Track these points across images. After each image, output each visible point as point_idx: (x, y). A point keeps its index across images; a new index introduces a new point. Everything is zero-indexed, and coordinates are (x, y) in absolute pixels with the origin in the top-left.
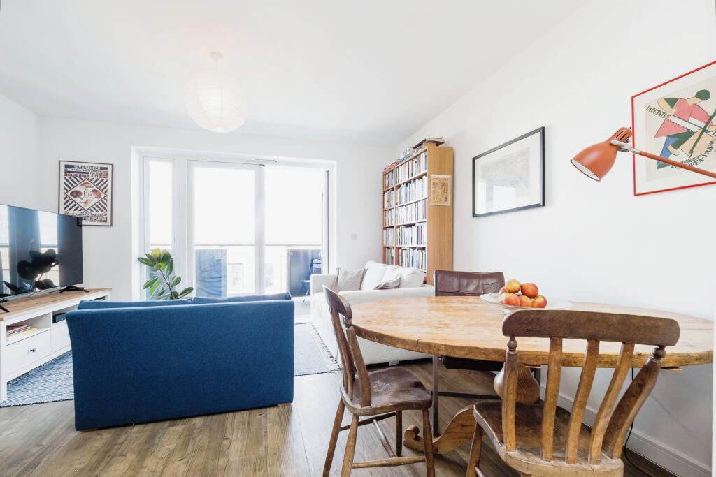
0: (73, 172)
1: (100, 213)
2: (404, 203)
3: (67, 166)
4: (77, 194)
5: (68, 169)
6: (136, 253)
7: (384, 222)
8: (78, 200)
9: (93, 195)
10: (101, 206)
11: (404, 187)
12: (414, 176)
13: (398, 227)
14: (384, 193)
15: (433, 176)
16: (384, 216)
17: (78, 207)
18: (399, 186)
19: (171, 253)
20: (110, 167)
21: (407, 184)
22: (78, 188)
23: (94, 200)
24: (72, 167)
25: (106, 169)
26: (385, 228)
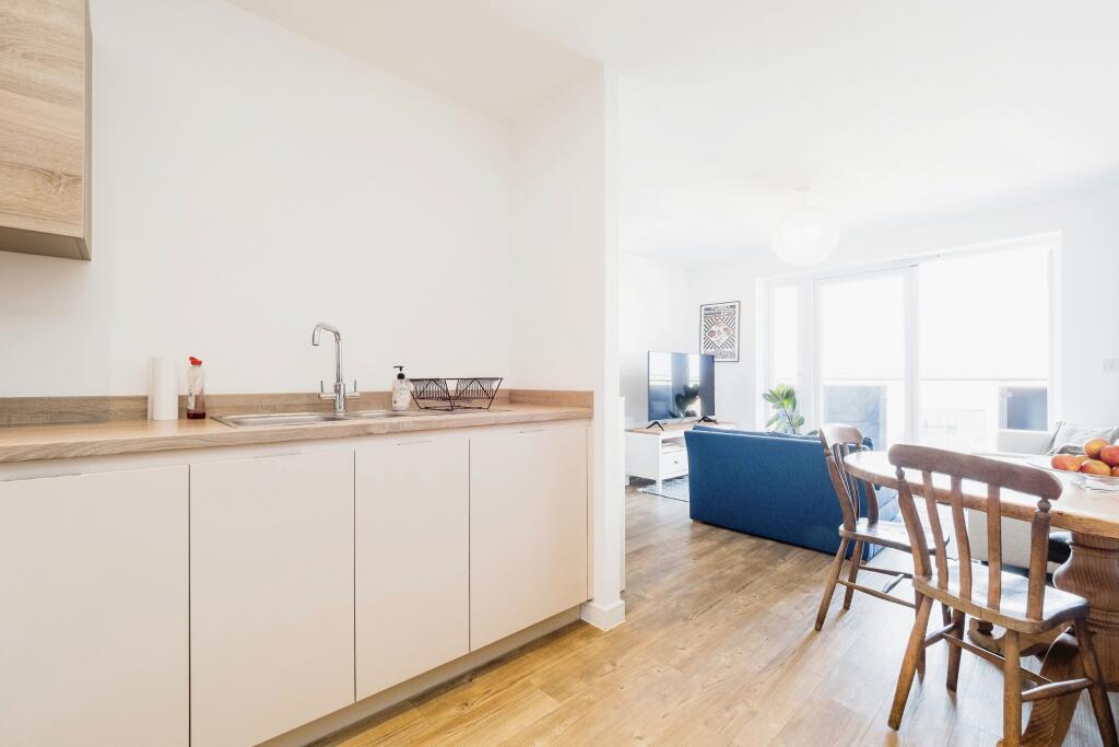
0: (710, 314)
1: (730, 349)
3: (706, 309)
4: (712, 333)
5: (708, 312)
6: (761, 388)
8: (713, 339)
9: (724, 333)
10: (730, 343)
17: (713, 345)
19: (795, 389)
20: (737, 304)
22: (713, 328)
23: (725, 337)
24: (709, 309)
25: (734, 306)
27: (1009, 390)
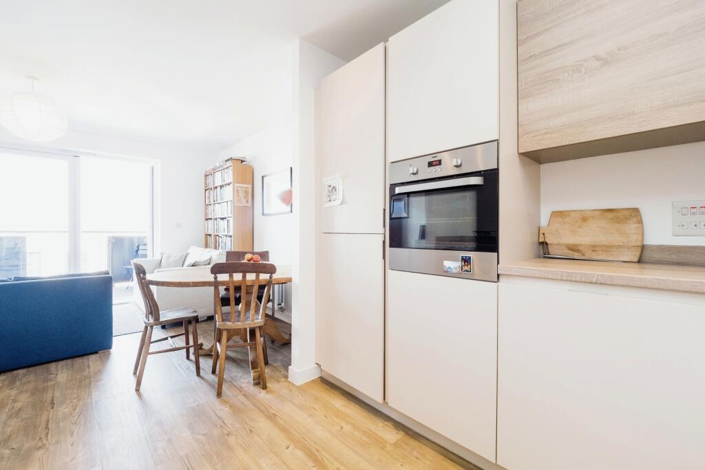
2: (219, 201)
7: (206, 214)
11: (219, 188)
12: (226, 182)
13: (216, 219)
14: (206, 190)
15: (236, 185)
16: (206, 209)
18: (216, 188)
21: (221, 187)
26: (207, 219)
27: (113, 238)
